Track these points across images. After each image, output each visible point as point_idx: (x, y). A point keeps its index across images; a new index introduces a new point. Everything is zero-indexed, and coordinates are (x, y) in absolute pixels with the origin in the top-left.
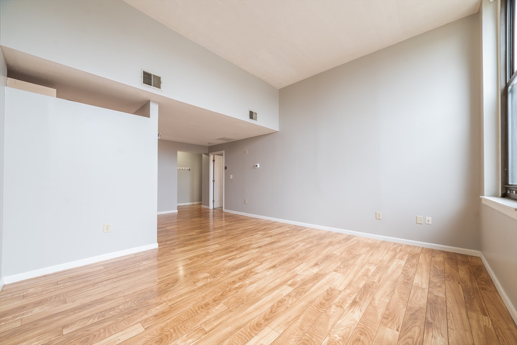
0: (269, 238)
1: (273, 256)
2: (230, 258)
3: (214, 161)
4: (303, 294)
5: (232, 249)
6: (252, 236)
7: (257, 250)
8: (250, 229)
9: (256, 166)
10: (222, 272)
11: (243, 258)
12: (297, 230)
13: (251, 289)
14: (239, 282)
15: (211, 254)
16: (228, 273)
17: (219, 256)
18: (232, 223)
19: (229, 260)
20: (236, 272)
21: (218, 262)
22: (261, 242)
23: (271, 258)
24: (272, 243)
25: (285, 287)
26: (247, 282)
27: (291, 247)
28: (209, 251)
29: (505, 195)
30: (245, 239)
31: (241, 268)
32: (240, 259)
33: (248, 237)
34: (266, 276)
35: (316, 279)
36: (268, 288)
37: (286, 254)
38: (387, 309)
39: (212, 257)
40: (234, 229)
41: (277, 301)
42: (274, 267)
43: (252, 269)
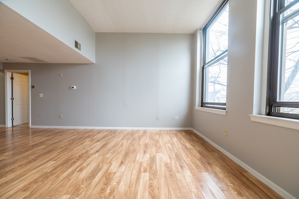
0: (98, 143)
1: (114, 155)
2: (78, 169)
3: (12, 78)
4: (156, 174)
5: (73, 161)
6: (82, 144)
7: (97, 154)
8: (74, 138)
9: (73, 87)
10: (82, 186)
11: (91, 164)
12: (113, 133)
13: (122, 188)
14: (107, 187)
15: (52, 173)
16: (90, 184)
17: (64, 172)
18: (51, 137)
19: (79, 171)
20: (97, 179)
21: (68, 177)
22: (95, 147)
23: (114, 157)
24: (104, 146)
25: (143, 174)
26: (114, 183)
27: (119, 145)
28: (45, 171)
29: (202, 106)
30: (78, 148)
31: (97, 174)
32: (89, 167)
33: (79, 146)
34: (124, 172)
35: (154, 161)
36: (134, 181)
37: (121, 151)
38: (194, 164)
39: (56, 175)
40: (58, 142)
41: (148, 187)
42: (122, 163)
43: (107, 171)
